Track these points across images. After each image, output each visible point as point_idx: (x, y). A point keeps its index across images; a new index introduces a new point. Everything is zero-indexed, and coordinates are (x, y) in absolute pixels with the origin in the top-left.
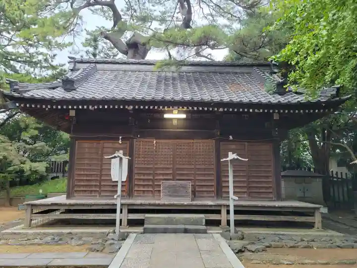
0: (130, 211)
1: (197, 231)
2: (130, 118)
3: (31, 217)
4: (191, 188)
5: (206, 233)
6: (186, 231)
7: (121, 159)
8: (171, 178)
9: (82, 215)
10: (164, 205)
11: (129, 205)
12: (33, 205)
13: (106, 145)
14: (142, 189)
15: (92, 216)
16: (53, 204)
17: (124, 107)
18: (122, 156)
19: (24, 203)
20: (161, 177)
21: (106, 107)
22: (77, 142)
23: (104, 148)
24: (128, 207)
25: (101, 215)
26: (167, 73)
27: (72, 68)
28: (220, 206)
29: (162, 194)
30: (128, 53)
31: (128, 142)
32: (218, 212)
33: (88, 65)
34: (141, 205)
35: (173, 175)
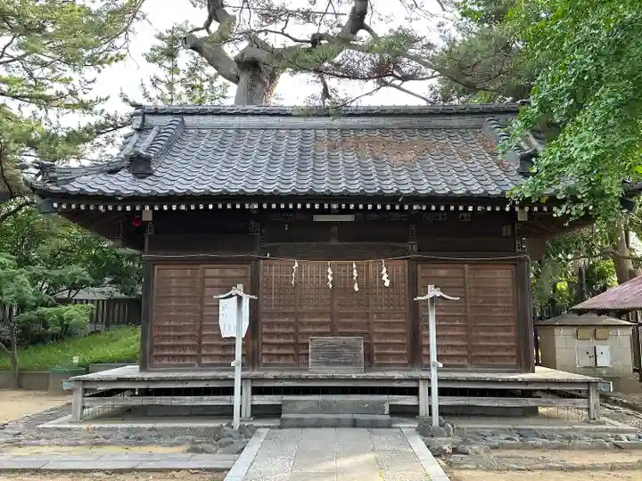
0: (257, 391)
1: (373, 425)
2: (252, 223)
3: (83, 402)
4: (363, 350)
5: (391, 427)
6: (355, 424)
7: (240, 299)
8: (328, 330)
9: (172, 399)
10: (316, 379)
11: (253, 380)
12: (84, 382)
13: (209, 272)
14: (274, 351)
15: (188, 401)
16: (120, 380)
17: (243, 206)
18: (241, 293)
19: (70, 379)
20: (310, 330)
21: (211, 207)
22: (156, 267)
23: (205, 277)
24: (252, 383)
25: (206, 398)
26: (318, 131)
27: (138, 127)
28: (417, 380)
29: (310, 360)
30: (239, 79)
31: (249, 267)
32: (414, 392)
33: (169, 119)
34: (276, 379)
35: (332, 325)
